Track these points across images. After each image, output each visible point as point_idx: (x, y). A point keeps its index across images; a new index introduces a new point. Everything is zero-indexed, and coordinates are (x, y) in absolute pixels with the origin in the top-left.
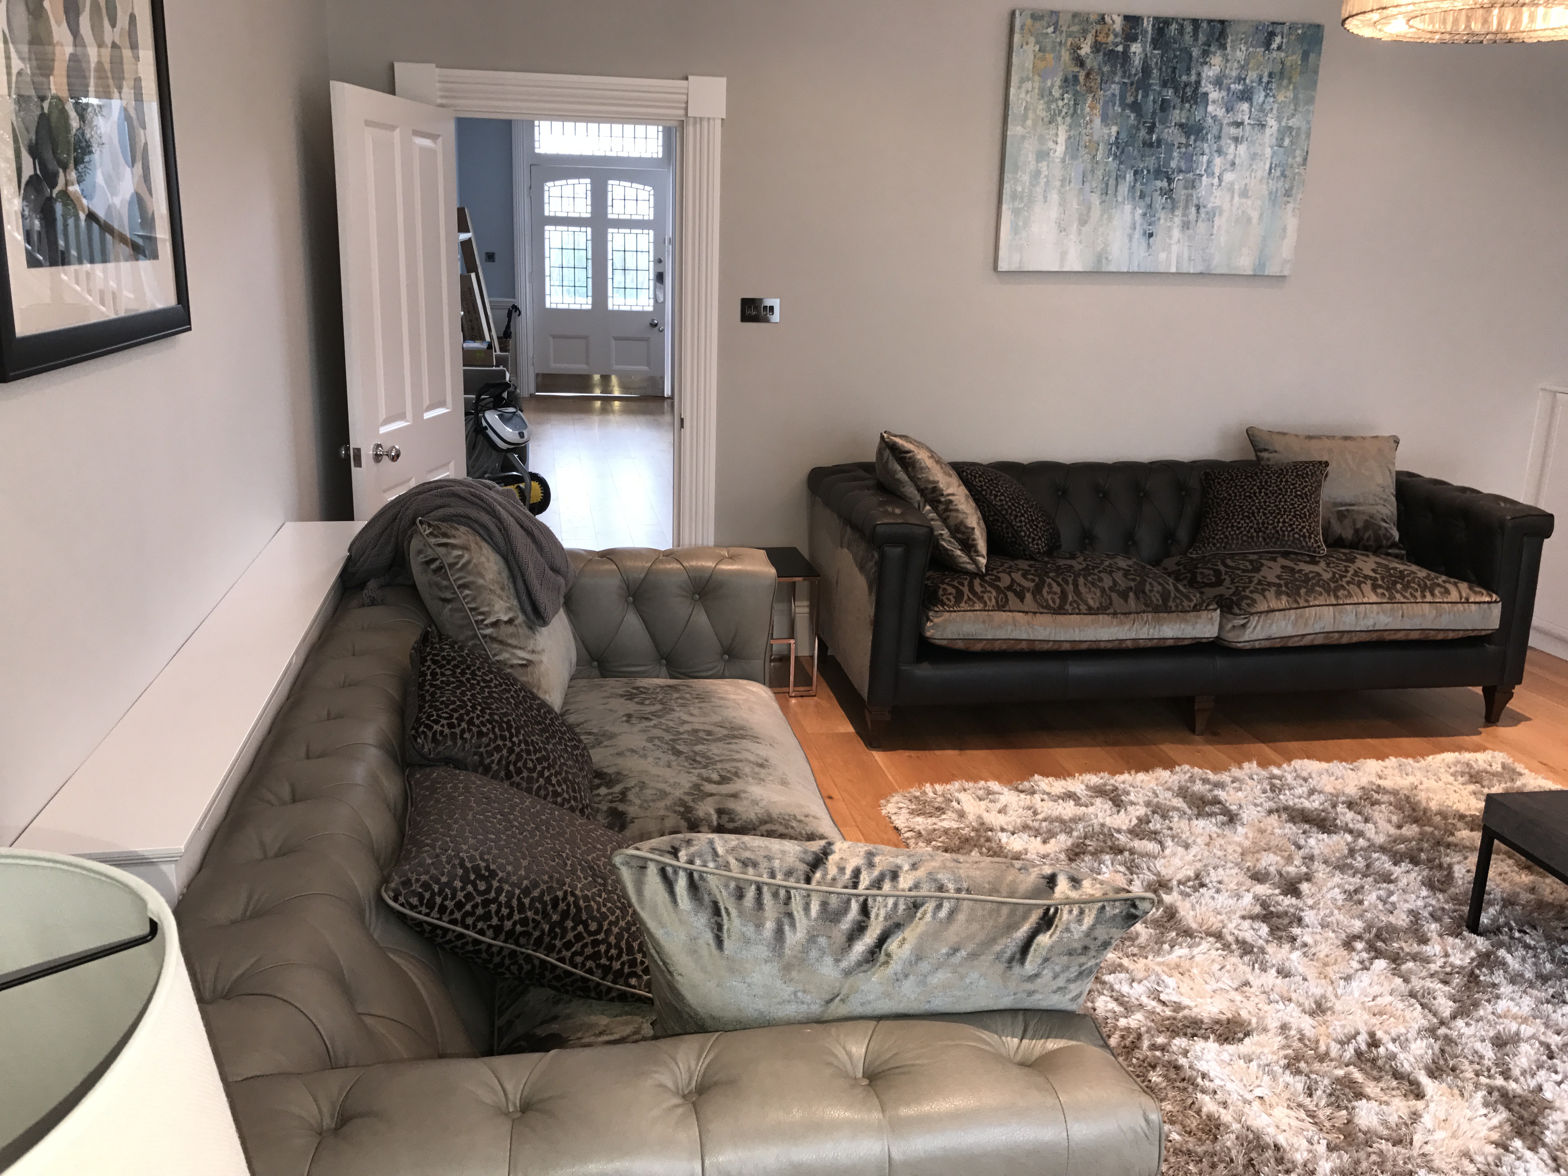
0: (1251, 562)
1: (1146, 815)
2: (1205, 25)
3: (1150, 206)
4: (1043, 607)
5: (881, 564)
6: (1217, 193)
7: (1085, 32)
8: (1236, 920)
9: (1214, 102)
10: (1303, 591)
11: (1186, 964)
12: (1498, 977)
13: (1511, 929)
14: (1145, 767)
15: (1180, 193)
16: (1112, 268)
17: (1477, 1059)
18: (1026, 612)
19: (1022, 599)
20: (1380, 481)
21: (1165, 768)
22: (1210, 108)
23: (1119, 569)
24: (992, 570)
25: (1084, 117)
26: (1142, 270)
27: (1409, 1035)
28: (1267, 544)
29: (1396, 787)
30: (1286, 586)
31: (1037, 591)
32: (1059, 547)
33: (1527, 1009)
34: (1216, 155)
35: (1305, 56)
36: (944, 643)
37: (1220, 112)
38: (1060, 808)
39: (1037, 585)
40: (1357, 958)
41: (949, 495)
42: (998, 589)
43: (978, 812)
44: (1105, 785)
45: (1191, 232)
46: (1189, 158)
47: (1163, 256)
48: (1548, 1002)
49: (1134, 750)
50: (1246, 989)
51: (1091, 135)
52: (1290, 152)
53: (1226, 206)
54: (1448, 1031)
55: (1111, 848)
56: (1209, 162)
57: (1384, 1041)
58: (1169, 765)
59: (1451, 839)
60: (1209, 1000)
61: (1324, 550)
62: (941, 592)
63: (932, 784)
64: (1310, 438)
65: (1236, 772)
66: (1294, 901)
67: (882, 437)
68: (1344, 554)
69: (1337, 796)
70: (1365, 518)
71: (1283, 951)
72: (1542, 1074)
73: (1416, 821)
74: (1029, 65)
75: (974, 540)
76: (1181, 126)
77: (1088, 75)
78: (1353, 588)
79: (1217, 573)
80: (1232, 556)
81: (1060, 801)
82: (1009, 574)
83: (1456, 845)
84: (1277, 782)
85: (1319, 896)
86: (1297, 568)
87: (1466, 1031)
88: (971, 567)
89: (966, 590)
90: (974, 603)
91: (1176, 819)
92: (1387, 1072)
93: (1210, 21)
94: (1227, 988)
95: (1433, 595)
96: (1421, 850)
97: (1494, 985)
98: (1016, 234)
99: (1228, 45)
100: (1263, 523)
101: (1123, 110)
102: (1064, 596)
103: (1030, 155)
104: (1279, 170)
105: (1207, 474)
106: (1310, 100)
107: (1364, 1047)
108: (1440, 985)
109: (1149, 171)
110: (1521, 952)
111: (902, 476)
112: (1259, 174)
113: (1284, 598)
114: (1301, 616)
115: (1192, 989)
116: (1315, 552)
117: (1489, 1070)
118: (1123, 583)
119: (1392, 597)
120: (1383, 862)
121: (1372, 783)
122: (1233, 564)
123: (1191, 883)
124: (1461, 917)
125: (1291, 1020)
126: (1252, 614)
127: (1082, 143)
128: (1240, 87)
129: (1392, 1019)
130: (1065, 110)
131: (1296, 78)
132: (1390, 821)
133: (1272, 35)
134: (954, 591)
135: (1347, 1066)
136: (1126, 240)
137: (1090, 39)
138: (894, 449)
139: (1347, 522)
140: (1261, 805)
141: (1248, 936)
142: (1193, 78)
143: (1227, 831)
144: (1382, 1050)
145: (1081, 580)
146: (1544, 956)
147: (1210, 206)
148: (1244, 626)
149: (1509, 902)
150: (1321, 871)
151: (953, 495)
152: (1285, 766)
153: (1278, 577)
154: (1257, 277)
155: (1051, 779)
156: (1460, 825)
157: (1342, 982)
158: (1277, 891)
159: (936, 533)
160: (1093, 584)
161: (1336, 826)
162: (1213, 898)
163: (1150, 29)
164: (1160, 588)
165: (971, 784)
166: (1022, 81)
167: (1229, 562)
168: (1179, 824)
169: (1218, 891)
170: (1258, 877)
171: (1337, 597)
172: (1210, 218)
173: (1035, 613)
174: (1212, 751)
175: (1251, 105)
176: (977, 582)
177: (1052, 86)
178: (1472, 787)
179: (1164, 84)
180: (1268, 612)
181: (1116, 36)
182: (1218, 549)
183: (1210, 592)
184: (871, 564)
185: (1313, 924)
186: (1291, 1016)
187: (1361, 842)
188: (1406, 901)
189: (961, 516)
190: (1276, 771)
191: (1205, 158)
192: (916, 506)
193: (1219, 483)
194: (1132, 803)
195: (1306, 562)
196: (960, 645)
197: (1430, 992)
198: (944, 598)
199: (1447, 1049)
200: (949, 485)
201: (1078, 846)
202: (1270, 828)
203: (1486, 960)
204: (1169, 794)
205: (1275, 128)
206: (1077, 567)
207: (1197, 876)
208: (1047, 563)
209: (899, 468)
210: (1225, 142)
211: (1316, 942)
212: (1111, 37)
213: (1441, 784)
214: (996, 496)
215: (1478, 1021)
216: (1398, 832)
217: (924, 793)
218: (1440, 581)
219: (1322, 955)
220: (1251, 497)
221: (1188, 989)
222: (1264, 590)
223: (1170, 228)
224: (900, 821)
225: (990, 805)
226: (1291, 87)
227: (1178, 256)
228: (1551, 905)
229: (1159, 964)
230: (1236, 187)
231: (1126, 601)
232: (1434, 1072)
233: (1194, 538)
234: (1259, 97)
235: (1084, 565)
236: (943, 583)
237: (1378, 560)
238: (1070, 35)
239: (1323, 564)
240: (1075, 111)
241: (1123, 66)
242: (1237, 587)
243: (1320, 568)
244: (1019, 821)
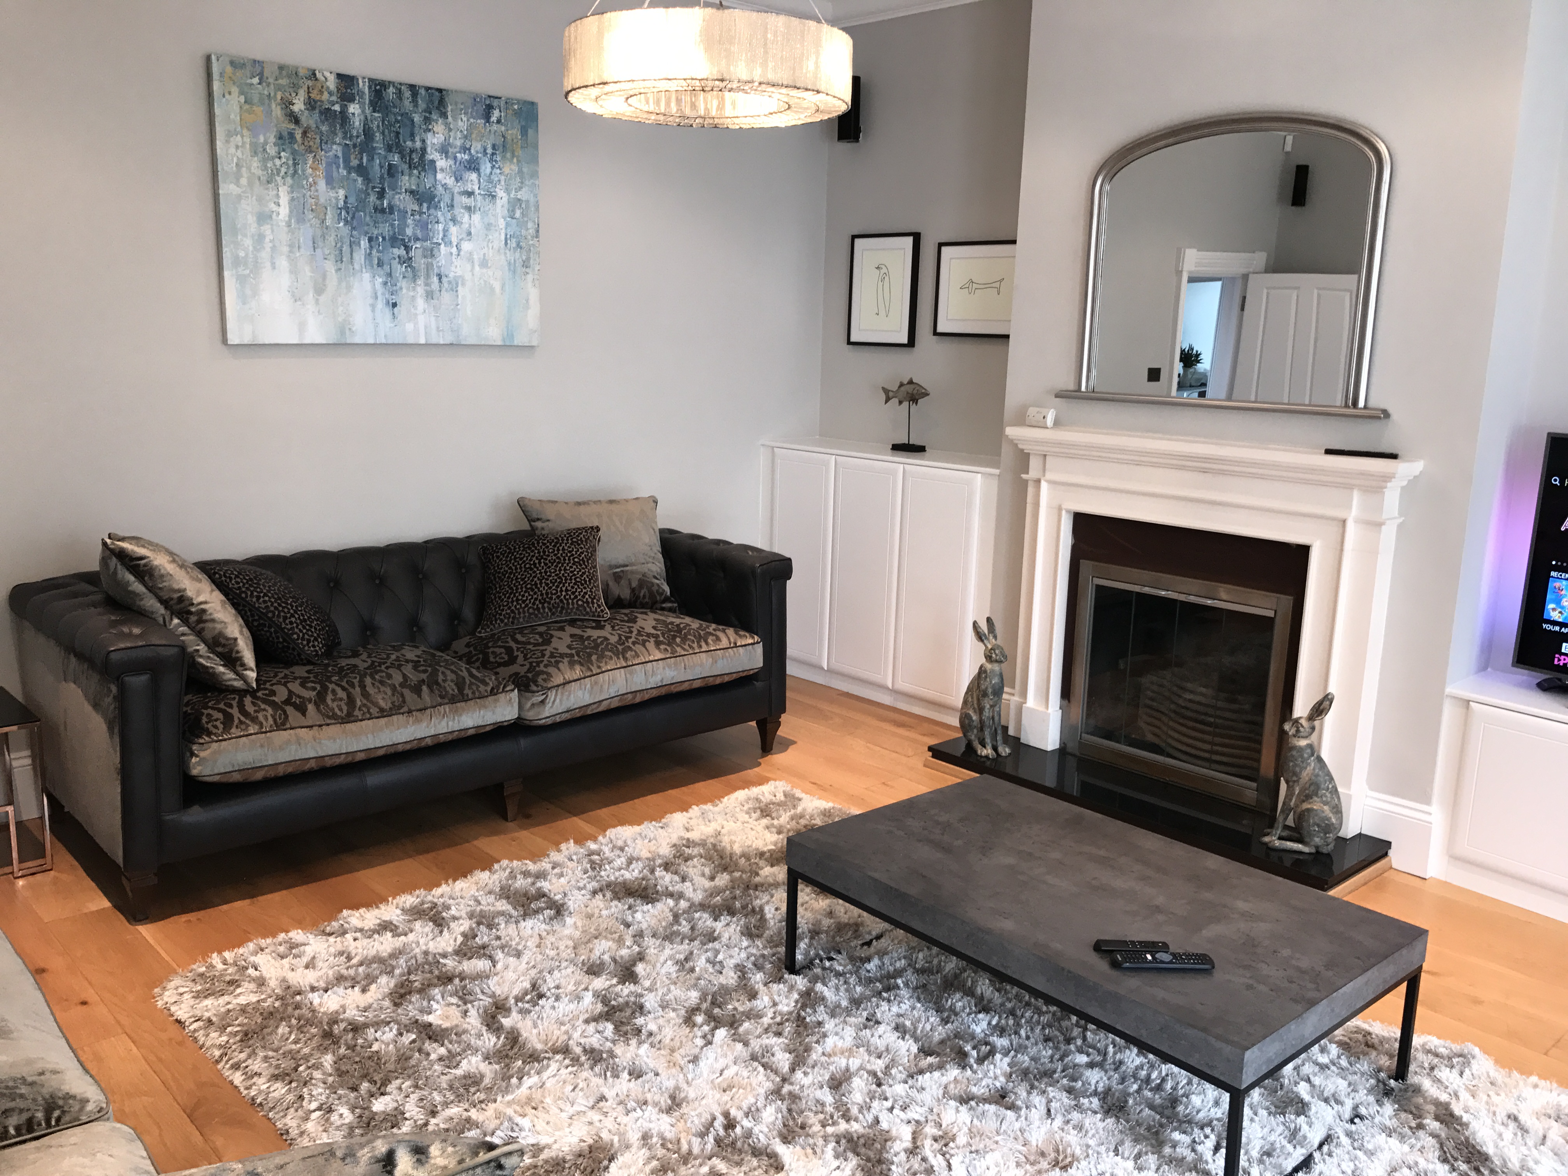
0: (541, 634)
1: (471, 929)
2: (423, 91)
3: (390, 275)
4: (329, 717)
5: (122, 698)
6: (457, 262)
7: (295, 87)
8: (581, 1026)
9: (442, 170)
10: (594, 657)
11: (537, 1095)
12: (821, 1014)
13: (821, 961)
14: (463, 872)
15: (420, 262)
16: (357, 340)
17: (820, 1108)
18: (311, 727)
19: (303, 711)
20: (647, 541)
21: (483, 870)
22: (439, 176)
23: (407, 661)
24: (265, 682)
25: (307, 179)
26: (390, 342)
27: (759, 1104)
28: (553, 614)
29: (703, 837)
30: (578, 655)
31: (321, 699)
32: (339, 643)
33: (850, 1039)
34: (451, 223)
35: (524, 131)
36: (216, 779)
37: (450, 181)
38: (376, 943)
39: (319, 693)
40: (699, 1034)
41: (201, 603)
42: (273, 704)
43: (280, 974)
44: (423, 903)
45: (435, 301)
46: (424, 226)
47: (410, 327)
48: (865, 1027)
49: (448, 853)
50: (602, 1104)
51: (317, 198)
52: (522, 224)
53: (468, 276)
54: (791, 1088)
55: (439, 978)
56: (445, 231)
57: (739, 1119)
58: (487, 864)
59: (757, 879)
60: (567, 1130)
61: (608, 613)
62: (204, 719)
63: (220, 952)
64: (579, 504)
65: (555, 856)
66: (632, 987)
67: (104, 544)
68: (626, 615)
69: (654, 860)
70: (639, 576)
71: (631, 1048)
72: (876, 1104)
73: (725, 869)
74: (235, 116)
75: (238, 652)
76: (412, 192)
77: (305, 133)
78: (638, 648)
79: (509, 650)
80: (521, 631)
81: (376, 936)
82: (285, 685)
83: (762, 885)
84: (595, 857)
85: (654, 974)
86: (586, 635)
87: (806, 1081)
88: (239, 684)
89: (235, 712)
90: (248, 726)
91: (503, 926)
92: (746, 1152)
93: (428, 89)
94: (583, 1109)
95: (707, 644)
96: (735, 898)
97: (820, 1024)
98: (244, 304)
99: (449, 114)
100: (547, 594)
101: (349, 173)
102: (351, 701)
103: (249, 216)
104: (514, 240)
105: (485, 549)
106: (534, 175)
107: (722, 1132)
108: (775, 1039)
109: (384, 238)
110: (834, 981)
111: (137, 587)
112: (496, 245)
113: (578, 668)
114: (596, 683)
115: (548, 1123)
116: (599, 616)
117: (832, 1117)
118: (414, 677)
119: (674, 652)
120: (705, 920)
121: (682, 838)
122: (524, 639)
123: (528, 997)
124: (779, 959)
125: (651, 1126)
126: (549, 689)
127: (307, 206)
128: (466, 157)
129: (741, 1091)
130: (283, 170)
131: (519, 152)
132: (703, 875)
133: (489, 108)
134: (220, 716)
135: (710, 1159)
136: (369, 309)
137: (302, 94)
138: (123, 556)
139: (624, 582)
140: (585, 887)
141: (594, 1041)
142: (418, 144)
143: (557, 926)
144: (738, 1130)
145: (368, 680)
146: (853, 980)
147: (451, 275)
148: (543, 702)
149: (814, 933)
150: (651, 945)
151: (206, 603)
152: (600, 838)
153: (569, 647)
154: (507, 348)
155: (362, 911)
156: (762, 863)
157: (691, 1066)
158: (614, 981)
159: (190, 650)
160: (382, 682)
161: (657, 892)
162: (553, 1008)
163: (367, 90)
164: (453, 676)
165: (269, 941)
166: (230, 134)
167: (519, 637)
168: (507, 931)
169: (557, 998)
170: (594, 970)
171: (626, 659)
172: (454, 289)
173: (320, 726)
174: (527, 836)
175: (479, 175)
176: (248, 700)
177: (266, 143)
178: (765, 821)
179: (389, 149)
180: (564, 684)
181: (331, 94)
182: (506, 624)
183: (505, 672)
184: (109, 699)
185: (654, 1008)
186: (650, 1121)
187: (683, 904)
188: (731, 957)
189: (218, 626)
190: (593, 846)
191: (441, 227)
192: (161, 620)
193: (498, 557)
194: (455, 918)
195: (592, 628)
196: (237, 777)
197: (768, 1050)
198: (210, 726)
199: (793, 1106)
200: (199, 593)
201: (402, 985)
202: (597, 911)
203: (809, 999)
204: (491, 899)
205: (505, 199)
206: (362, 666)
207: (534, 986)
208: (328, 665)
209: (131, 578)
210: (458, 211)
211: (660, 1028)
212: (326, 96)
213: (739, 824)
214: (258, 598)
215: (813, 1067)
216: (712, 883)
217: (211, 967)
218: (711, 630)
219: (667, 1041)
220: (531, 569)
221: (544, 1124)
222: (557, 662)
223: (413, 298)
224: (182, 1012)
225: (294, 961)
226: (515, 160)
227: (426, 327)
228: (847, 925)
229: (509, 1104)
230: (475, 257)
231: (420, 696)
232: (787, 1139)
233: (480, 618)
234: (486, 167)
235: (370, 662)
236: (207, 708)
237: (657, 616)
238: (279, 88)
239: (608, 627)
240: (296, 172)
241: (342, 125)
242: (531, 663)
243: (606, 632)
244: (331, 973)
